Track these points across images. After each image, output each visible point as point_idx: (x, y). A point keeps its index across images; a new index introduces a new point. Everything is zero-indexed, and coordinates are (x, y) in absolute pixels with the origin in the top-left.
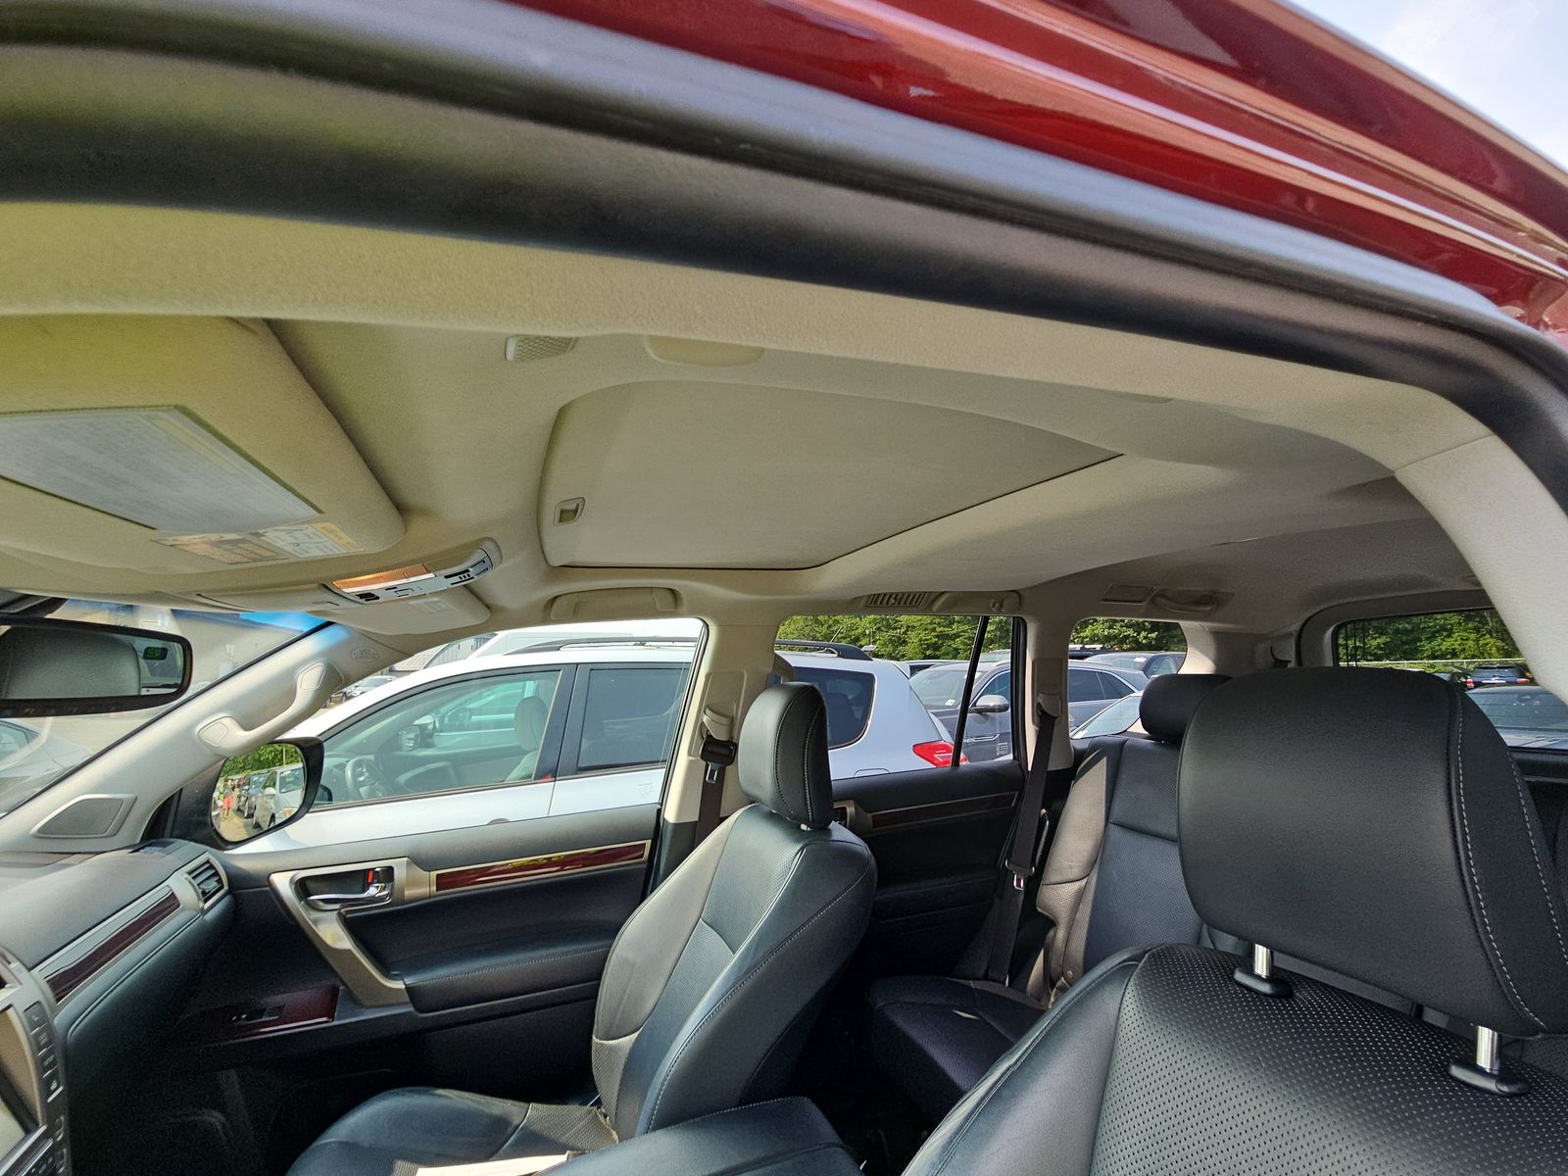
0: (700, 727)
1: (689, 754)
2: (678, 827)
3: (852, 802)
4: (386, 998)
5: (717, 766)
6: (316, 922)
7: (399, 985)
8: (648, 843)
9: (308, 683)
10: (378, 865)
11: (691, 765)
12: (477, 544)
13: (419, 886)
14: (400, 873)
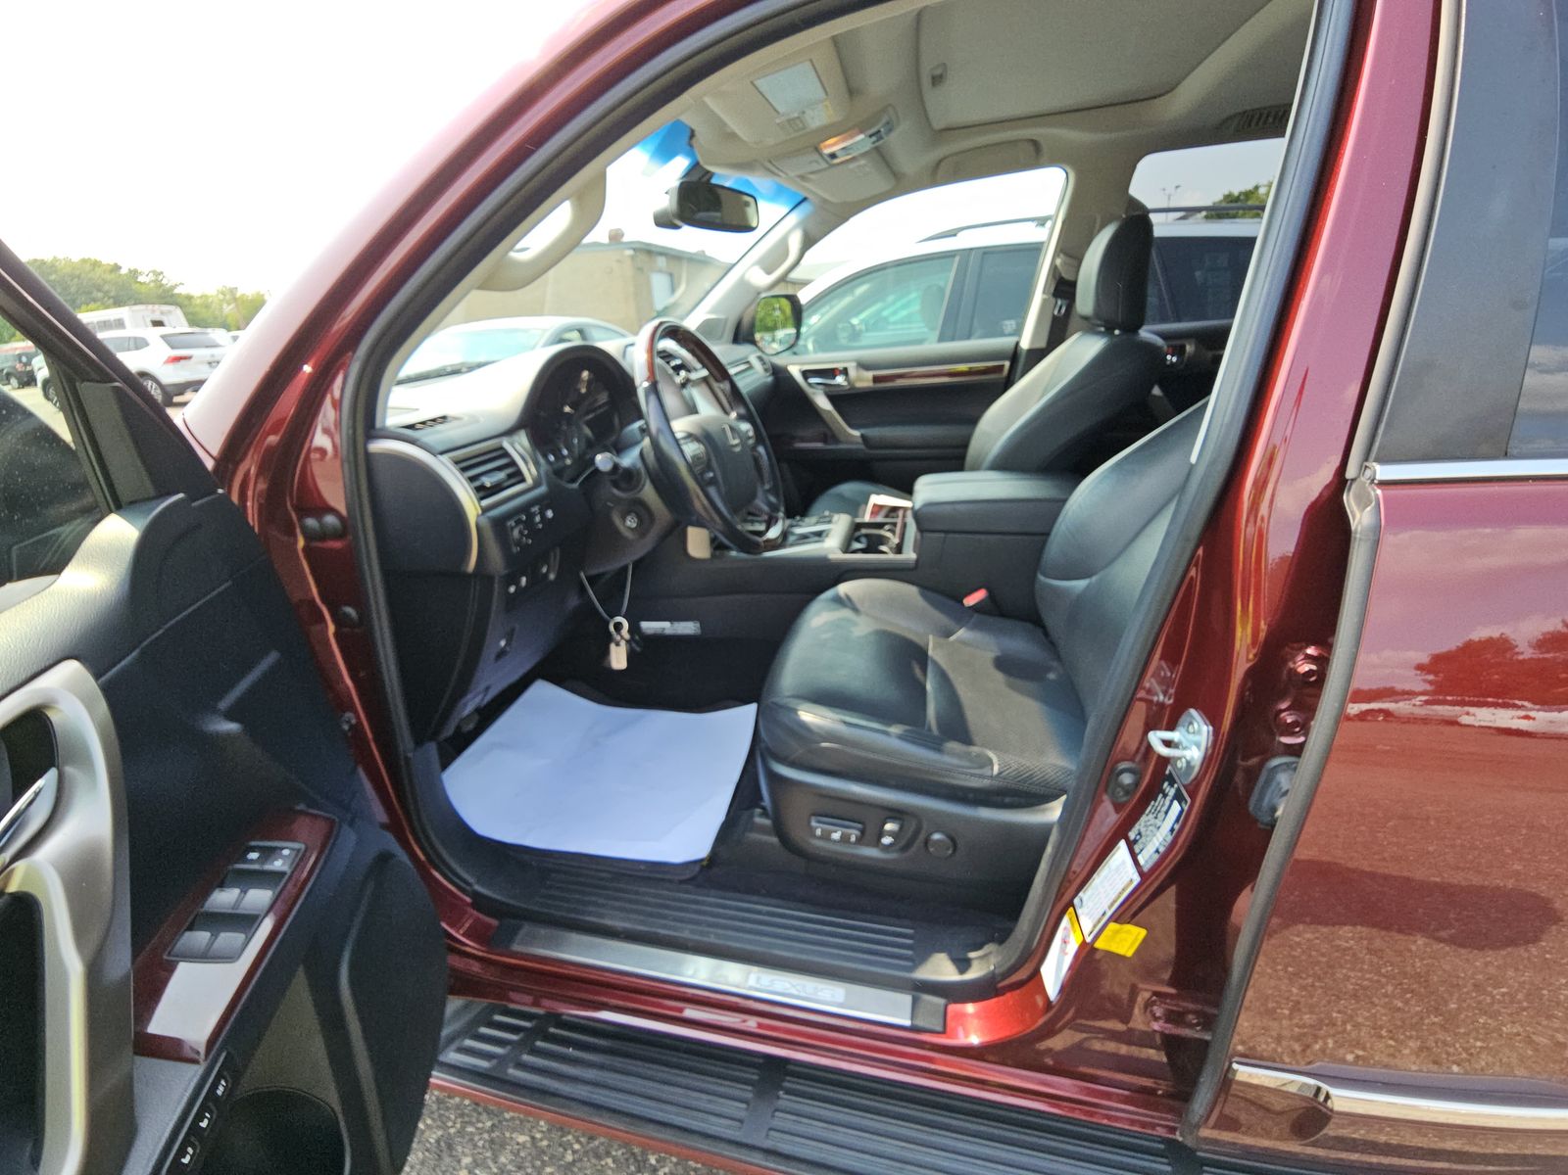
0: (1054, 269)
1: (1044, 292)
2: (1030, 351)
3: (1193, 340)
4: (849, 439)
5: (1065, 302)
6: (814, 394)
7: (856, 433)
8: (1007, 364)
9: (795, 242)
10: (840, 366)
11: (1044, 303)
12: (884, 110)
13: (864, 380)
14: (852, 373)
